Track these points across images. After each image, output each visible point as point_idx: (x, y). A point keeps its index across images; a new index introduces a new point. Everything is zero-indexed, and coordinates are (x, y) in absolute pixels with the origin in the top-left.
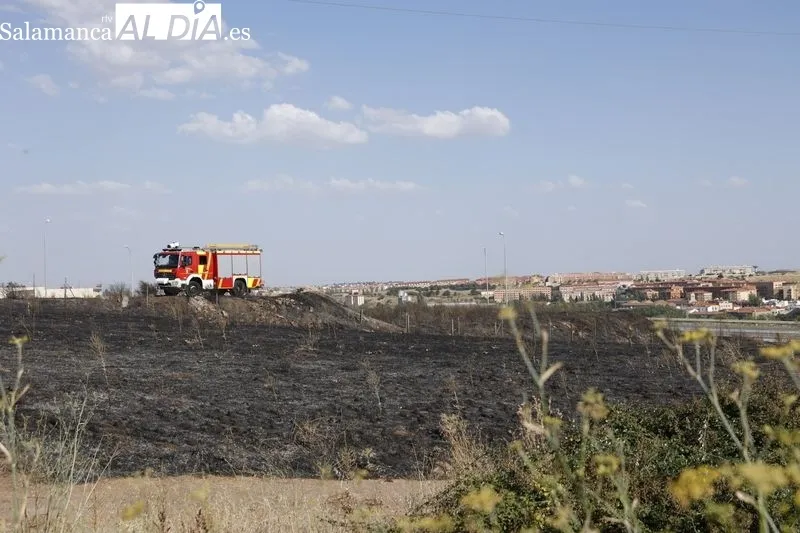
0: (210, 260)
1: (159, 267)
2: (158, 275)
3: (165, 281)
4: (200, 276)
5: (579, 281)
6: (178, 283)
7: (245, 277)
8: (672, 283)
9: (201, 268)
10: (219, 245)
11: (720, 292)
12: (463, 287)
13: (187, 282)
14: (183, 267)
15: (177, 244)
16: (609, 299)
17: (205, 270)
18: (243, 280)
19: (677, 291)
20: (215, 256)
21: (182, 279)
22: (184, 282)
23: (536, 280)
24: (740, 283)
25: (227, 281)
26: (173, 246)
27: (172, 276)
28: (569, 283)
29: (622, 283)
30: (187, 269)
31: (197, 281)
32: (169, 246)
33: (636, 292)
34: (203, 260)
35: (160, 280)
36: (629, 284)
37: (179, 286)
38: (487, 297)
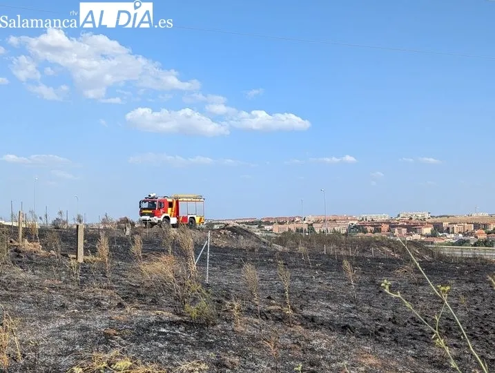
0: (174, 205)
1: (142, 209)
2: (142, 214)
3: (148, 218)
4: (168, 215)
5: (324, 221)
6: (155, 219)
7: (195, 216)
8: (382, 223)
9: (169, 209)
10: (179, 196)
11: (411, 228)
12: (253, 223)
13: (161, 219)
14: (159, 209)
15: (154, 194)
16: (344, 232)
17: (172, 211)
18: (194, 218)
19: (385, 227)
20: (177, 202)
21: (159, 217)
22: (159, 219)
23: (297, 219)
24: (423, 223)
25: (185, 219)
26: (152, 195)
27: (152, 215)
28: (318, 222)
29: (351, 222)
30: (162, 210)
31: (167, 218)
32: (150, 196)
33: (361, 228)
34: (171, 205)
35: (144, 217)
36: (355, 223)
37: (156, 222)
38: (268, 230)
